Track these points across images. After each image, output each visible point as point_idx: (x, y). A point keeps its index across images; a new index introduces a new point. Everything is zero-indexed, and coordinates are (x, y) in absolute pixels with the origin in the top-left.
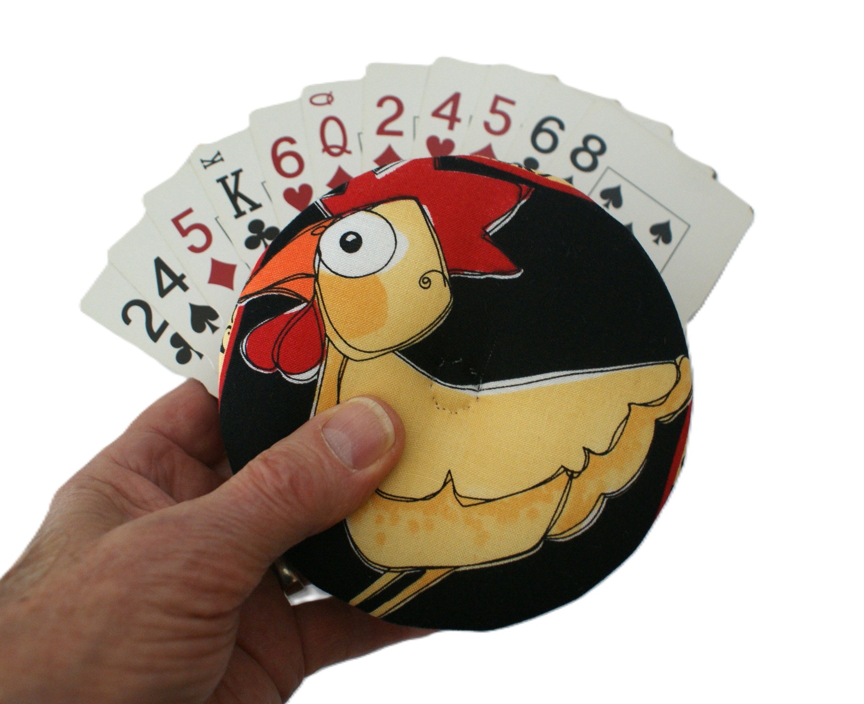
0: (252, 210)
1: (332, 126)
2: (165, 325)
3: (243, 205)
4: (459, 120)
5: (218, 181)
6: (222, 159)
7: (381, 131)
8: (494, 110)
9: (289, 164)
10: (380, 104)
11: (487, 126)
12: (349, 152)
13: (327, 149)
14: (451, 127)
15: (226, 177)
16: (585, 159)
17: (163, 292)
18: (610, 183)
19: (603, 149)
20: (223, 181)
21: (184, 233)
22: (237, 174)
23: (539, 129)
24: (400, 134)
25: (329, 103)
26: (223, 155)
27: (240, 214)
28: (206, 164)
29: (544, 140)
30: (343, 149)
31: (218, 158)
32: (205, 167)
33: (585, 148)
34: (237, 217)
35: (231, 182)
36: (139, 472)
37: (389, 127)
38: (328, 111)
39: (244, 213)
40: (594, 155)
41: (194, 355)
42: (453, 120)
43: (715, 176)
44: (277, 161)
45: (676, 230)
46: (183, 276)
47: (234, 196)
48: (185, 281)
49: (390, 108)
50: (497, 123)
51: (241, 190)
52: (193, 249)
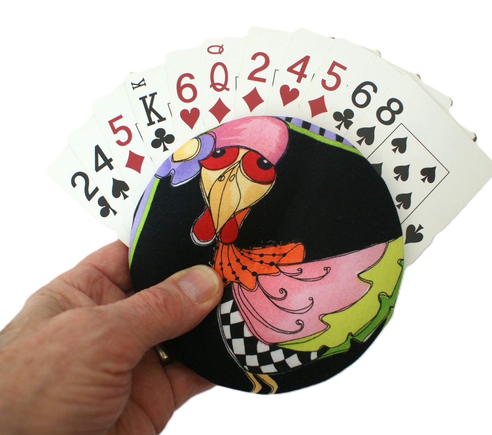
0: (159, 121)
1: (219, 69)
2: (97, 190)
3: (154, 118)
4: (305, 76)
5: (140, 99)
6: (145, 84)
7: (251, 77)
8: (330, 72)
9: (187, 93)
10: (254, 57)
11: (323, 82)
12: (228, 89)
13: (213, 85)
14: (299, 81)
15: (146, 97)
16: (386, 115)
17: (98, 168)
18: (399, 134)
19: (400, 110)
20: (143, 99)
21: (115, 131)
22: (153, 95)
23: (359, 90)
24: (263, 80)
25: (220, 53)
26: (146, 81)
27: (151, 123)
28: (134, 86)
29: (361, 98)
30: (224, 87)
31: (143, 83)
32: (134, 88)
33: (388, 108)
34: (149, 125)
35: (148, 100)
36: (79, 289)
37: (257, 75)
38: (218, 58)
39: (154, 123)
40: (394, 113)
41: (111, 212)
42: (301, 75)
43: (475, 140)
44: (180, 89)
45: (439, 174)
46: (111, 160)
47: (149, 110)
48: (112, 163)
49: (260, 61)
50: (331, 81)
51: (154, 107)
52: (119, 143)
